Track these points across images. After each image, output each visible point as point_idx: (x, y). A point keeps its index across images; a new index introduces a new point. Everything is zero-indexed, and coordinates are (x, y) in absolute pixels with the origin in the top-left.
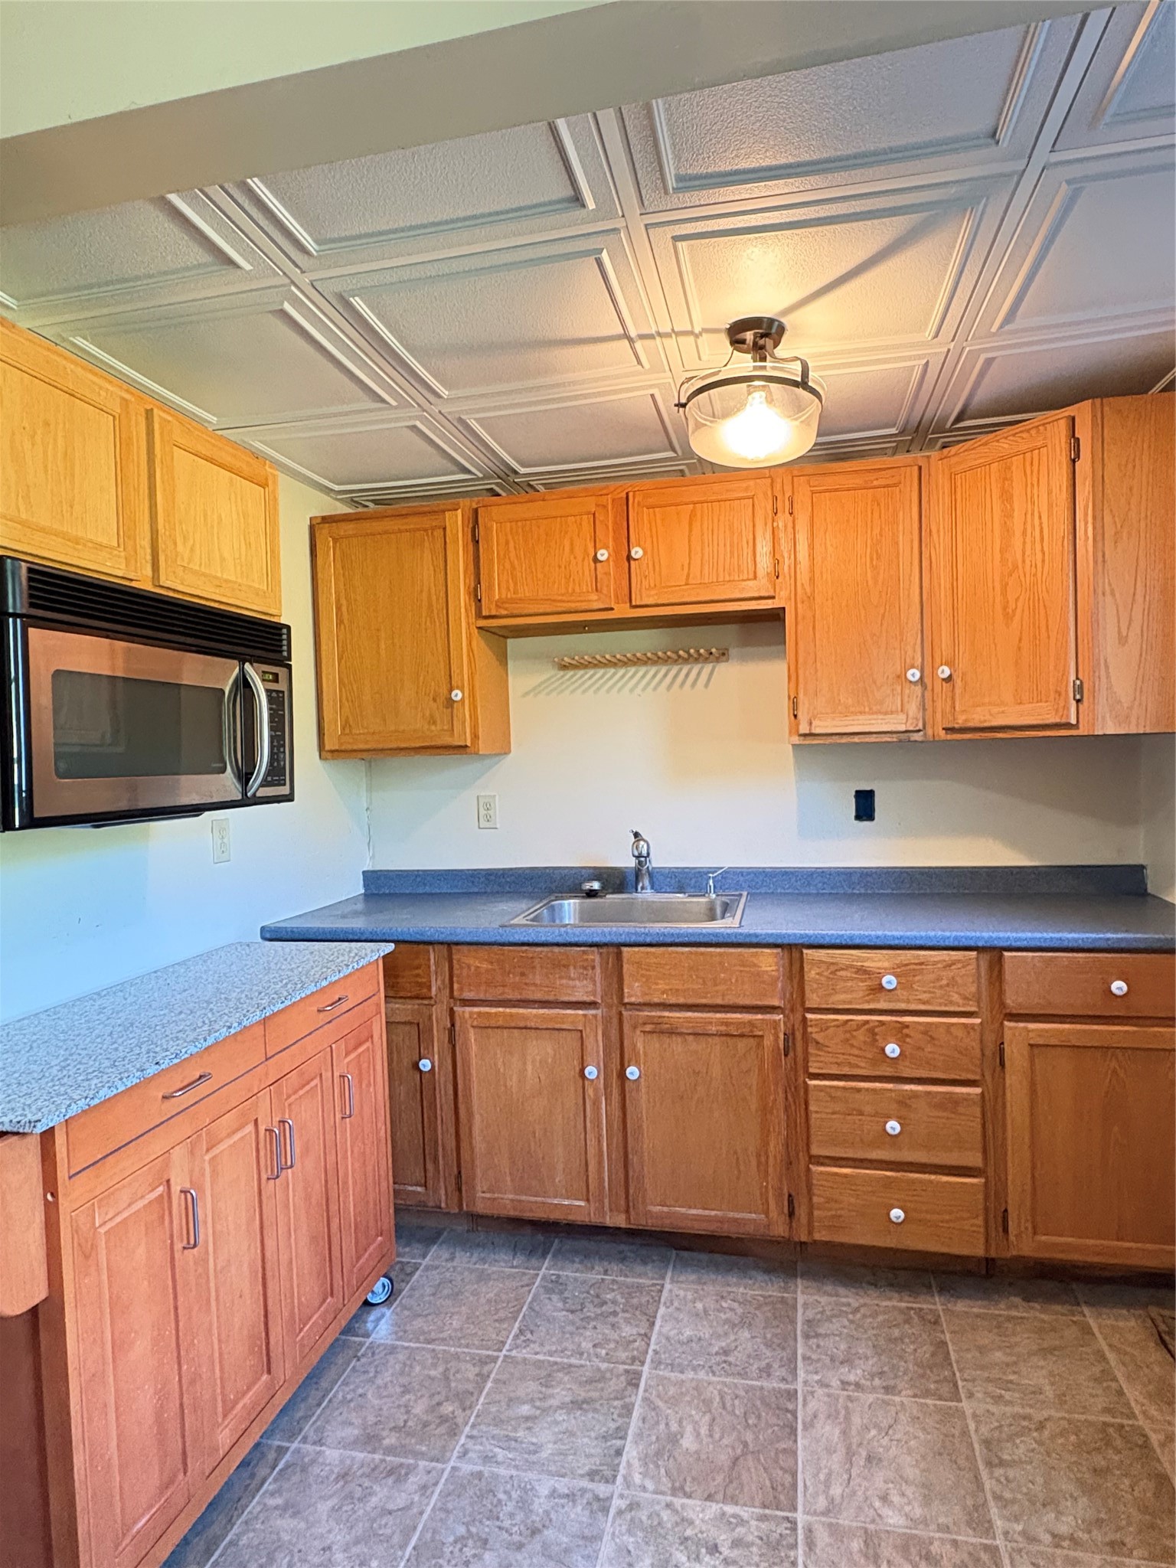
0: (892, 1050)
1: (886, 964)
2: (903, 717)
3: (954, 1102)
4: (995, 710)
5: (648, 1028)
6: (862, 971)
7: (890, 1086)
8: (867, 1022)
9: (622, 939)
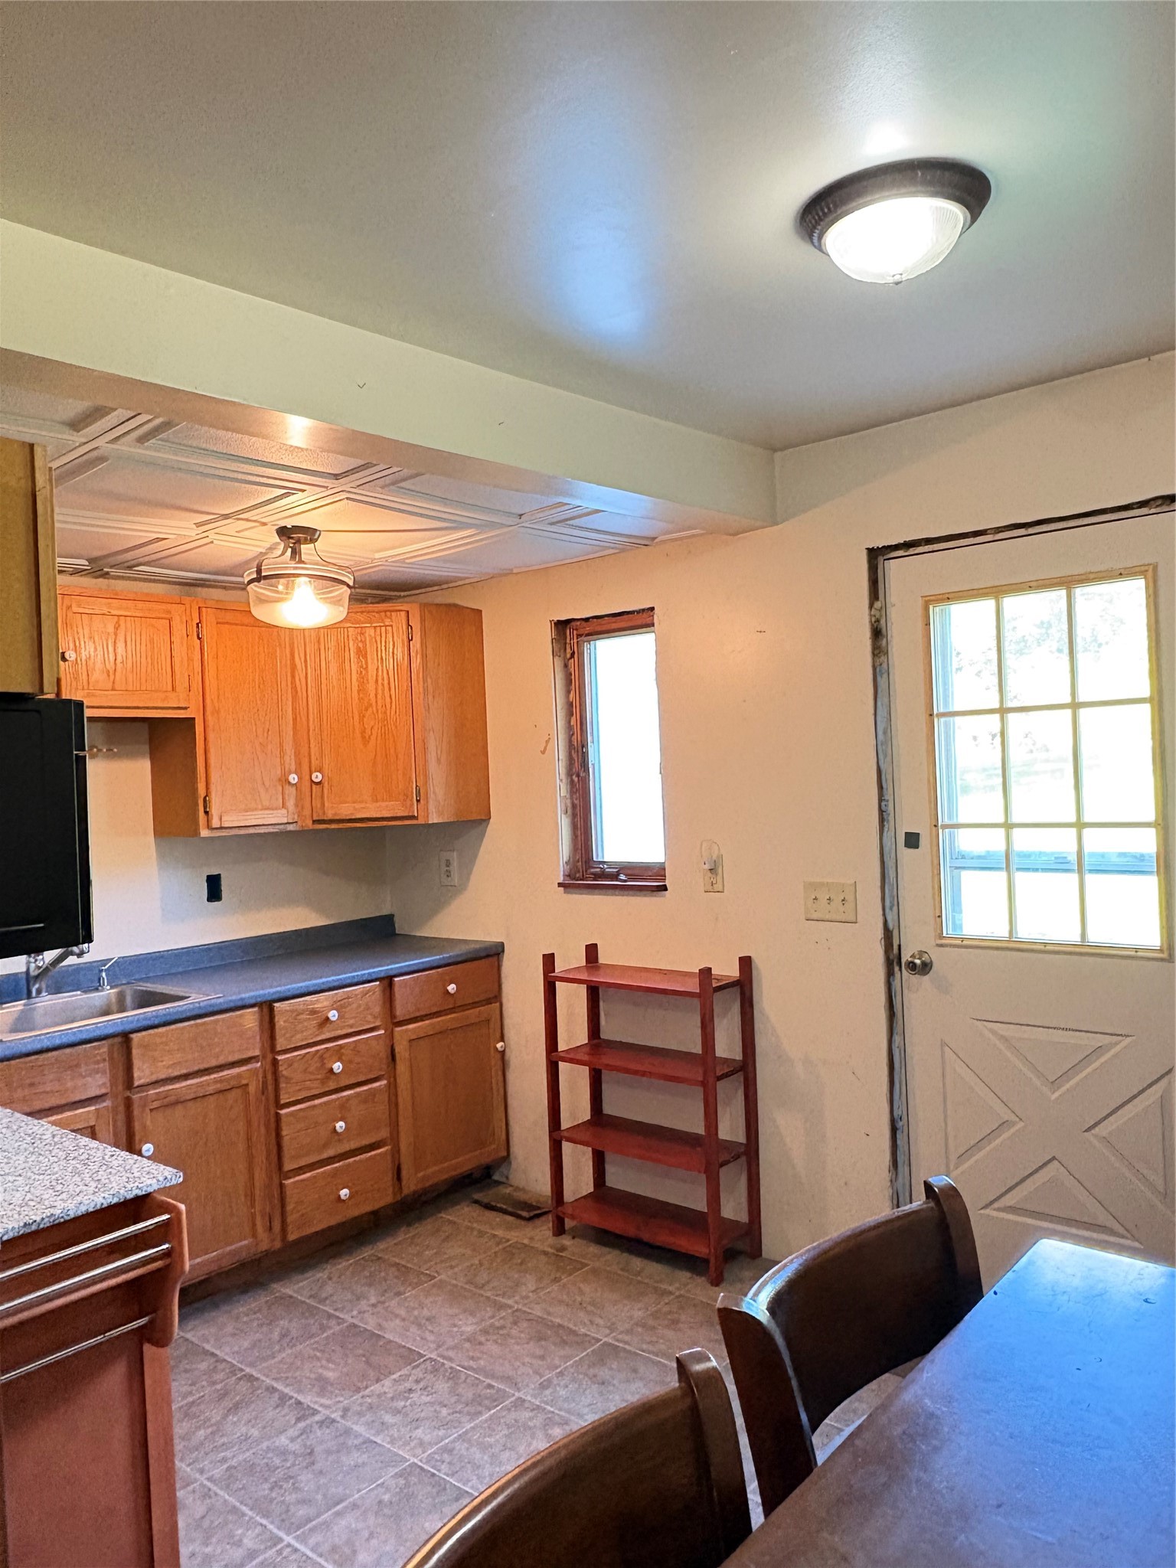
0: (337, 1067)
1: (326, 1003)
2: (284, 811)
3: (373, 1093)
4: (357, 806)
5: (156, 1104)
6: (314, 1012)
7: (334, 1097)
8: (318, 1051)
9: (128, 1027)
